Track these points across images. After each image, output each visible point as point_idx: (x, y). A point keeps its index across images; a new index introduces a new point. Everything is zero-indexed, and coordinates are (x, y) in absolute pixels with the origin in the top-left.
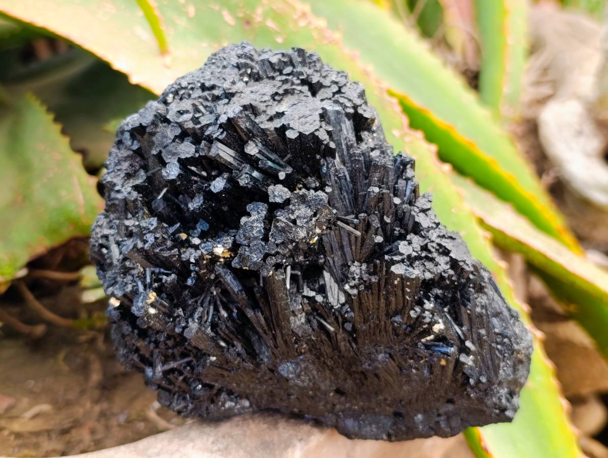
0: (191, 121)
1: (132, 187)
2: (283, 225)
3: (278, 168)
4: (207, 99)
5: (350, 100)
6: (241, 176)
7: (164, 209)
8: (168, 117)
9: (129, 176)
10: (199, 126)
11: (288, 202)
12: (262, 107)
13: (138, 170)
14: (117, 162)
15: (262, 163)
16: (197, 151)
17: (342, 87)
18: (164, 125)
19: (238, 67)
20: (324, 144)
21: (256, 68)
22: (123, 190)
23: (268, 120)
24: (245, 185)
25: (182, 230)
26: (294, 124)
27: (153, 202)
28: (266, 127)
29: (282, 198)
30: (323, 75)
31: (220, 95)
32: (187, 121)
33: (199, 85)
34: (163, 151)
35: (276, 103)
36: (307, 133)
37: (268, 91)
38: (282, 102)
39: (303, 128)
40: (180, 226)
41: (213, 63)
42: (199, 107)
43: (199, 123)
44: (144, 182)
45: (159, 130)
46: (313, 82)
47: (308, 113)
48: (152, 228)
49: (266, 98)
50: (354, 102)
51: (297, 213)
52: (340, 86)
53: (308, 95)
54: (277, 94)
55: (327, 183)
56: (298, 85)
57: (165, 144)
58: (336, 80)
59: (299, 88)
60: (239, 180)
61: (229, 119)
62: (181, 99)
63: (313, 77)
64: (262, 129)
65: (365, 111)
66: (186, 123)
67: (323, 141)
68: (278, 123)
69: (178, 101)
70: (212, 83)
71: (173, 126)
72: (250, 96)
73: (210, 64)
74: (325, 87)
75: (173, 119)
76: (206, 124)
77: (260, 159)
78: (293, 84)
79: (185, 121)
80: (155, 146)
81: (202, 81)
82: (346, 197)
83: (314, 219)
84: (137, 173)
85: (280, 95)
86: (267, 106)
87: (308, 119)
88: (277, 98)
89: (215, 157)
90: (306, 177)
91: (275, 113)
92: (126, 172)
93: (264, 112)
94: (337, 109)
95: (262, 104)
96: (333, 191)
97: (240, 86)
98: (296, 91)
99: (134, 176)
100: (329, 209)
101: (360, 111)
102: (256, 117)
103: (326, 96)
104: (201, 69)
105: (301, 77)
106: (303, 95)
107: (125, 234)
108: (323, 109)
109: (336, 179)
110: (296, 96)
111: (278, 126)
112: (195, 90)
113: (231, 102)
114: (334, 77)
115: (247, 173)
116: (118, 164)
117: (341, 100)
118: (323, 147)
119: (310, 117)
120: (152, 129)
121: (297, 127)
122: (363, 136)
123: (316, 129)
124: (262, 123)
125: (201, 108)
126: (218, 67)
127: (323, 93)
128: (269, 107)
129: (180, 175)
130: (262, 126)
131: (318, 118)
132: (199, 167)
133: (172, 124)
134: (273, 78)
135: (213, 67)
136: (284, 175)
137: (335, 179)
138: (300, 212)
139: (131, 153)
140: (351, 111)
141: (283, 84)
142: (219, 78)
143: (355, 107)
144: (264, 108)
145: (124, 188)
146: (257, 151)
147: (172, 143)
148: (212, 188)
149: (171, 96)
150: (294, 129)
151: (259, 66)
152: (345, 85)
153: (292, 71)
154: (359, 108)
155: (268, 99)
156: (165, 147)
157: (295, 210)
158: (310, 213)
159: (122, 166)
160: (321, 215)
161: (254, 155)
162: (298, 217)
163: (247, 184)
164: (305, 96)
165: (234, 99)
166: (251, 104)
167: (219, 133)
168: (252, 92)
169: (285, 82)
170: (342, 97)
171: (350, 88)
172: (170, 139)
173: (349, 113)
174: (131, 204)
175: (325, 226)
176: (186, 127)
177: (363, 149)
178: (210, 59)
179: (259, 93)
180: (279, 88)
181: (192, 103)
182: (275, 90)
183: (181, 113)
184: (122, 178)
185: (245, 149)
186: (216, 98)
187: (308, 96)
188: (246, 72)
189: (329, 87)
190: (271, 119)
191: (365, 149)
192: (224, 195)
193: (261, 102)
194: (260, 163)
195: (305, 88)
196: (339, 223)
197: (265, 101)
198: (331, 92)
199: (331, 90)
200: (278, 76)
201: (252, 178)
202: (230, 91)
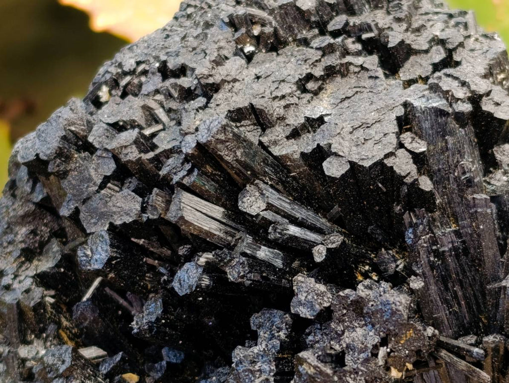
0: (134, 146)
1: (33, 277)
2: (311, 371)
3: (312, 236)
4: (169, 96)
5: (464, 84)
6: (230, 261)
7: (95, 321)
8: (90, 139)
9: (29, 255)
10: (151, 155)
11: (325, 315)
12: (276, 109)
13: (48, 241)
14: (5, 227)
15: (275, 230)
16: (144, 210)
17: (455, 49)
18: (83, 155)
19: (233, 23)
20: (406, 184)
21: (271, 23)
22: (16, 285)
23: (288, 138)
24: (240, 280)
25: (127, 366)
26: (340, 144)
27: (75, 307)
28: (284, 153)
29: (312, 307)
30: (415, 25)
31: (192, 88)
32: (126, 147)
33: (157, 65)
34: (83, 208)
35: (308, 96)
36: (367, 164)
37: (292, 72)
38: (320, 96)
39: (358, 154)
40: (122, 358)
41: (189, 16)
42: (156, 112)
43: (154, 147)
44: (58, 266)
45: (73, 166)
46: (390, 45)
47: (373, 116)
48: (62, 368)
49: (286, 89)
50: (473, 87)
51: (347, 339)
52: (451, 47)
53: (377, 74)
54: (309, 77)
55: (415, 268)
56: (358, 54)
57: (84, 196)
58: (442, 36)
59: (359, 60)
60: (227, 270)
61: (199, 146)
62: (124, 95)
63: (390, 33)
64: (275, 158)
65: (497, 104)
66: (125, 151)
67: (405, 177)
68: (307, 144)
69: (118, 99)
70: (180, 61)
71: (100, 157)
72: (252, 88)
73: (183, 16)
74: (417, 52)
75: (100, 142)
76: (165, 151)
77: (270, 223)
78: (346, 52)
79: (121, 147)
80: (67, 199)
81: (163, 58)
82: (460, 293)
83: (382, 351)
84: (47, 247)
85: (317, 79)
86: (287, 107)
87: (372, 131)
88: (311, 85)
89: (177, 222)
90: (376, 250)
91: (302, 121)
92: (23, 246)
93: (282, 119)
94: (435, 105)
95: (277, 104)
96: (426, 287)
97: (234, 65)
98: (352, 68)
99: (41, 254)
100: (415, 329)
101: (487, 106)
102: (264, 130)
103: (417, 72)
104: (165, 30)
105: (365, 36)
106: (367, 75)
107: (21, 374)
108: (406, 105)
109: (432, 259)
110: (352, 80)
111: (309, 149)
112: (150, 75)
113: (212, 105)
114: (437, 30)
115: (244, 254)
116: (8, 231)
117: (447, 84)
118: (405, 189)
119: (378, 125)
120: (58, 166)
121: (346, 150)
122: (498, 157)
123: (387, 151)
124: (275, 143)
125: (161, 114)
126: (197, 25)
127: (412, 66)
128: (292, 108)
129: (111, 259)
130: (276, 151)
131: (393, 127)
132: (154, 238)
133: (99, 153)
134: (306, 42)
135: (188, 23)
136: (324, 253)
137: (429, 261)
138: (354, 334)
139: (32, 207)
140: (466, 107)
141: (323, 56)
142: (194, 49)
143: (475, 99)
144: (282, 112)
145: (18, 279)
146: (264, 206)
147: (98, 192)
148: (175, 285)
149: (105, 89)
150: (339, 156)
151: (275, 18)
152: (461, 45)
153: (347, 24)
154: (484, 98)
155: (289, 91)
156: (85, 201)
157: (343, 332)
158: (373, 339)
159: (16, 234)
160: (397, 342)
161: (258, 215)
162: (348, 346)
163: (243, 277)
164: (371, 77)
165: (219, 97)
166: (252, 105)
167: (184, 173)
168: (258, 78)
169: (327, 50)
170: (448, 76)
171: (472, 50)
172: (94, 184)
173: (462, 113)
174: (31, 314)
175: (409, 362)
176: (124, 159)
177: (498, 184)
178: (185, 6)
179: (272, 78)
180: (314, 65)
181: (142, 103)
182: (305, 70)
183: (118, 127)
184: (15, 260)
185: (240, 203)
186: (187, 95)
187: (377, 78)
188: (249, 33)
189: (426, 52)
190: (295, 134)
191: (503, 186)
192: (201, 299)
193: (275, 98)
194: (270, 230)
195: (372, 61)
196: (443, 353)
197: (283, 97)
198: (429, 62)
199: (431, 57)
200: (315, 37)
201: (255, 263)
202: (211, 81)
